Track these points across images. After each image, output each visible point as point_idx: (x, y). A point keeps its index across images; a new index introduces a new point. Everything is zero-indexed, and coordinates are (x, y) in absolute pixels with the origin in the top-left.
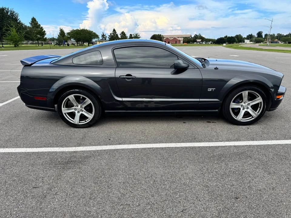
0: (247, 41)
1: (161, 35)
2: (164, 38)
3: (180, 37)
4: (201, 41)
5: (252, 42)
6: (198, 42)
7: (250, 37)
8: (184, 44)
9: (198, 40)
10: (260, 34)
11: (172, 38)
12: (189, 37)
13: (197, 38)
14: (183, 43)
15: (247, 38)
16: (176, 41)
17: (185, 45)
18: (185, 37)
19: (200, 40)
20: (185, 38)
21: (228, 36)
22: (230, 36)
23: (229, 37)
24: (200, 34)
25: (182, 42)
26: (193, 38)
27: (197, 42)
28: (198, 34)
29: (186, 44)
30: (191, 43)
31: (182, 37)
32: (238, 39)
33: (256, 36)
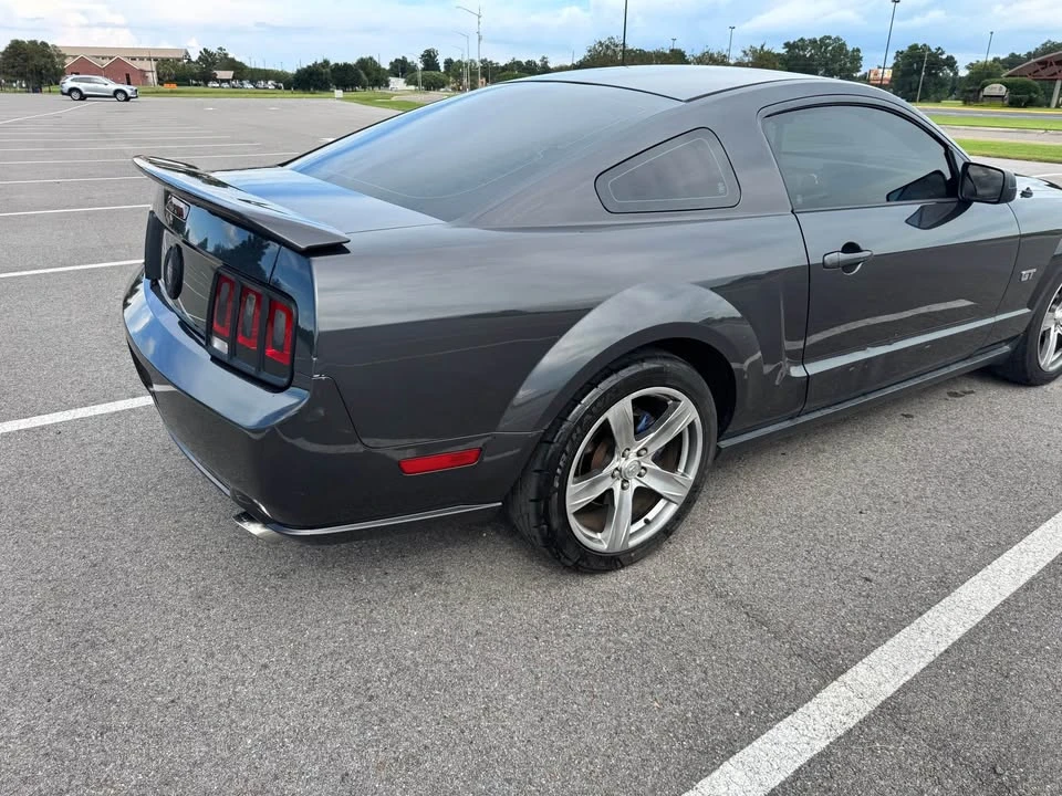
0: (397, 83)
1: (44, 44)
2: (65, 57)
3: (142, 59)
4: (234, 78)
5: (412, 87)
6: (223, 81)
7: (401, 68)
8: (167, 87)
9: (221, 74)
10: (429, 59)
11: (107, 62)
12: (179, 60)
13: (214, 63)
14: (161, 81)
15: (391, 69)
16: (128, 76)
17: (172, 92)
18: (163, 60)
19: (229, 74)
20: (162, 63)
21: (332, 63)
22: (341, 62)
23: (337, 64)
24: (220, 49)
25: (153, 77)
26: (197, 62)
27: (217, 80)
28: (214, 50)
29: (174, 87)
30: (196, 85)
31: (149, 59)
32: (368, 74)
33: (420, 66)
